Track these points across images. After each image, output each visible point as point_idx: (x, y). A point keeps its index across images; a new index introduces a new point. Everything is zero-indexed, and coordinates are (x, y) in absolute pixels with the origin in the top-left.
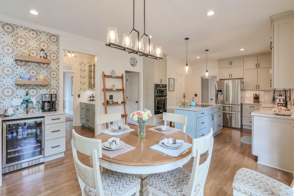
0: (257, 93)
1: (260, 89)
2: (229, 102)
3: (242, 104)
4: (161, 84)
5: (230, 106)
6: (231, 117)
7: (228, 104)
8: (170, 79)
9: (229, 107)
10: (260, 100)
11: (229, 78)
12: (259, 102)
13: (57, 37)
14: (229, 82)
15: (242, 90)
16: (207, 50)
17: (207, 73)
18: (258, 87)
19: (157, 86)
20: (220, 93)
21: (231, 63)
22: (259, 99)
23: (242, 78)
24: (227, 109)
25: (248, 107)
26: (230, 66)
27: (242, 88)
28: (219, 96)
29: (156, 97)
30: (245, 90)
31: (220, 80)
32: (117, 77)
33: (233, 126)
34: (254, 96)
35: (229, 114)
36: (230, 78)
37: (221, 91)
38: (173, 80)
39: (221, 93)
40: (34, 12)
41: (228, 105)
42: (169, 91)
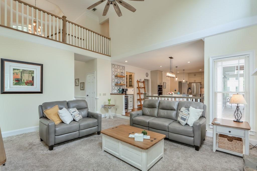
3: (200, 94)
7: (193, 94)
11: (194, 82)
13: (124, 67)
14: (194, 84)
17: (184, 80)
19: (159, 86)
20: (190, 89)
23: (201, 82)
26: (195, 76)
27: (201, 87)
28: (189, 91)
29: (159, 91)
30: (202, 88)
31: (189, 83)
32: (142, 82)
37: (190, 88)
38: (165, 83)
40: (126, 61)
42: (164, 88)
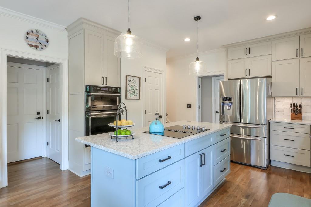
0: (298, 102)
1: (304, 95)
2: (245, 119)
3: (269, 123)
4: (105, 85)
5: (248, 125)
6: (248, 147)
7: (242, 122)
8: (128, 77)
9: (245, 128)
10: (304, 114)
11: (245, 77)
12: (300, 119)
14: (245, 82)
15: (270, 97)
16: (197, 18)
17: (197, 62)
18: (300, 92)
19: (92, 89)
20: (228, 102)
21: (248, 51)
22: (301, 113)
23: (269, 75)
24: (242, 131)
25: (281, 128)
26: (246, 56)
27: (270, 94)
28: (226, 107)
29: (88, 111)
30: (274, 98)
31: (230, 80)
33: (253, 162)
34: (292, 107)
35: (245, 140)
36: (247, 77)
37: (230, 99)
38: (138, 79)
39: (231, 102)
41: (242, 125)
42: (126, 99)
